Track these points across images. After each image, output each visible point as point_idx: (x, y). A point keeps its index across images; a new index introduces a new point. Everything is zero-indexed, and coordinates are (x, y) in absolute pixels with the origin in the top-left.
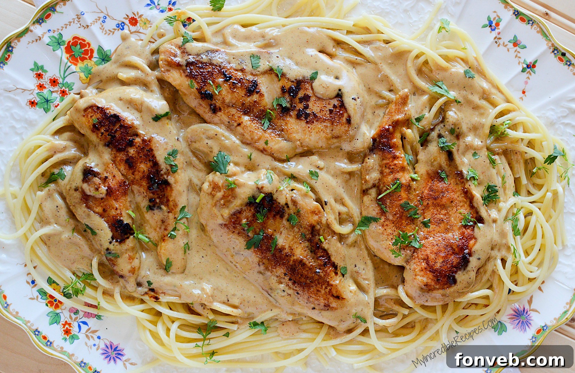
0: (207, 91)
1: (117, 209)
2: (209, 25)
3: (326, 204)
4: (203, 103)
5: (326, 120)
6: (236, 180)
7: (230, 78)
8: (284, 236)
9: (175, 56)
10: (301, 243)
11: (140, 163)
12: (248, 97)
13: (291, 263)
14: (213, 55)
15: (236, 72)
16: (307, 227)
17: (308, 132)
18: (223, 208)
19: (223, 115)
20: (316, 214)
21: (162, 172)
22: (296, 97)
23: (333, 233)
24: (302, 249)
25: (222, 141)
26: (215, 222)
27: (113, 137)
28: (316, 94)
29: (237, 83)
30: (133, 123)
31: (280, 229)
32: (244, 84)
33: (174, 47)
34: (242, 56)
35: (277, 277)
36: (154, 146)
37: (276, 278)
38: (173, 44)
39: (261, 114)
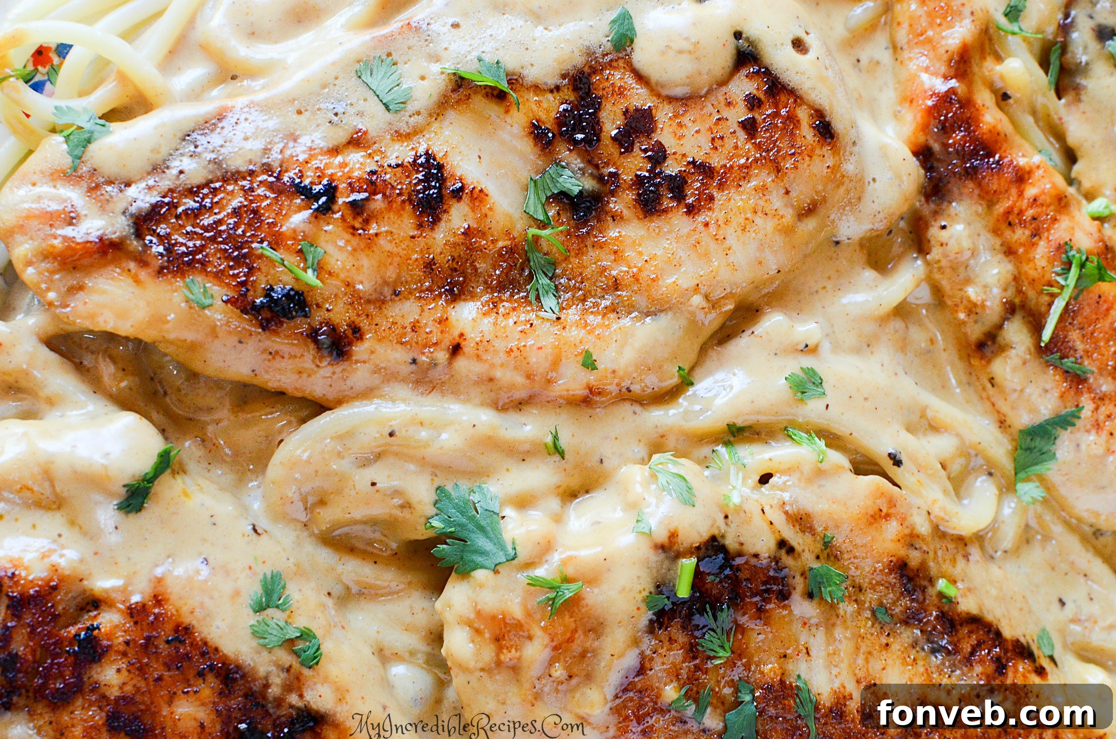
0: (272, 289)
2: (131, 34)
3: (898, 463)
4: (279, 343)
5: (746, 166)
6: (564, 563)
7: (331, 191)
8: (823, 654)
9: (71, 219)
10: (887, 645)
11: (170, 703)
12: (433, 229)
14: (216, 139)
15: (339, 159)
16: (879, 578)
17: (713, 245)
18: (572, 691)
19: (380, 349)
20: (887, 516)
21: (274, 691)
22: (599, 140)
23: (961, 545)
24: (905, 663)
25: (426, 445)
28: (665, 92)
29: (367, 199)
30: (55, 568)
31: (797, 641)
32: (393, 188)
33: (45, 189)
34: (324, 86)
36: (185, 610)
38: (35, 178)
39: (510, 268)
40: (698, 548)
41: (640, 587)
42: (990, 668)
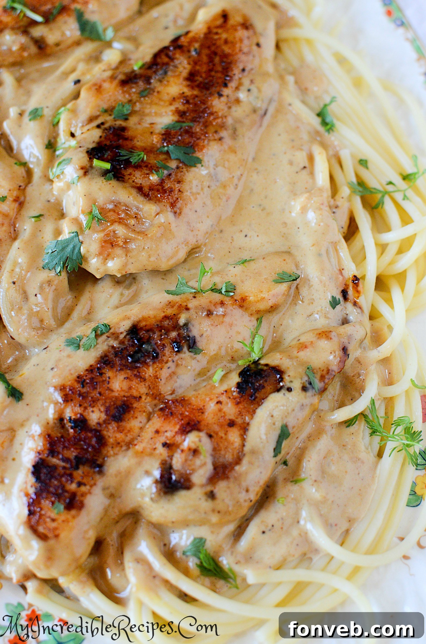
1: (219, 402)
3: (79, 81)
6: (84, 213)
8: (155, 118)
10: (158, 92)
11: (112, 391)
13: (196, 92)
16: (126, 92)
18: (142, 218)
20: (100, 87)
21: (116, 344)
23: (124, 62)
24: (167, 86)
25: (22, 269)
26: (173, 225)
27: (78, 462)
30: (40, 435)
31: (146, 127)
35: (230, 108)
36: (70, 378)
37: (234, 109)
40: (90, 158)
41: (101, 183)
42: (178, 51)
